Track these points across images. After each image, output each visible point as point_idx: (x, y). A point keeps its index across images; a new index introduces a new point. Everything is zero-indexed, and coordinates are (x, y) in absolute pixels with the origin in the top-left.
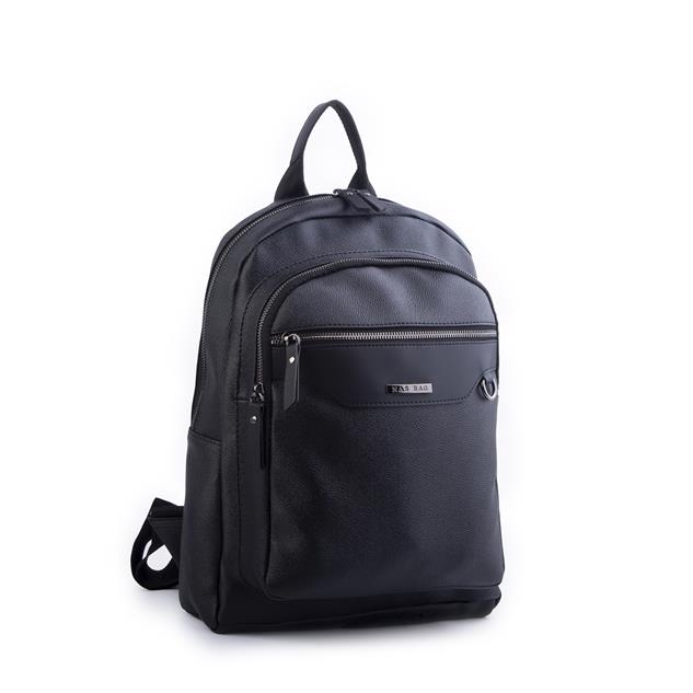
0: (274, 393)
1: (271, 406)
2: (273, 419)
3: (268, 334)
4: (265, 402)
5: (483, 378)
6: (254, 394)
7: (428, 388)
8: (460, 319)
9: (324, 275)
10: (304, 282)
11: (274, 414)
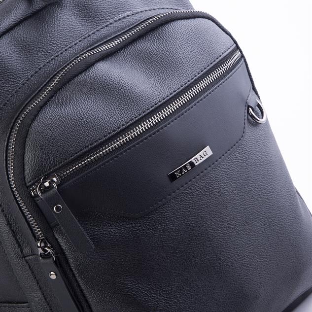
0: (60, 240)
1: (64, 254)
2: (72, 266)
3: (25, 187)
4: (56, 254)
5: (249, 106)
6: (40, 251)
7: (207, 152)
8: (203, 64)
9: (51, 98)
10: (36, 116)
11: (71, 261)
